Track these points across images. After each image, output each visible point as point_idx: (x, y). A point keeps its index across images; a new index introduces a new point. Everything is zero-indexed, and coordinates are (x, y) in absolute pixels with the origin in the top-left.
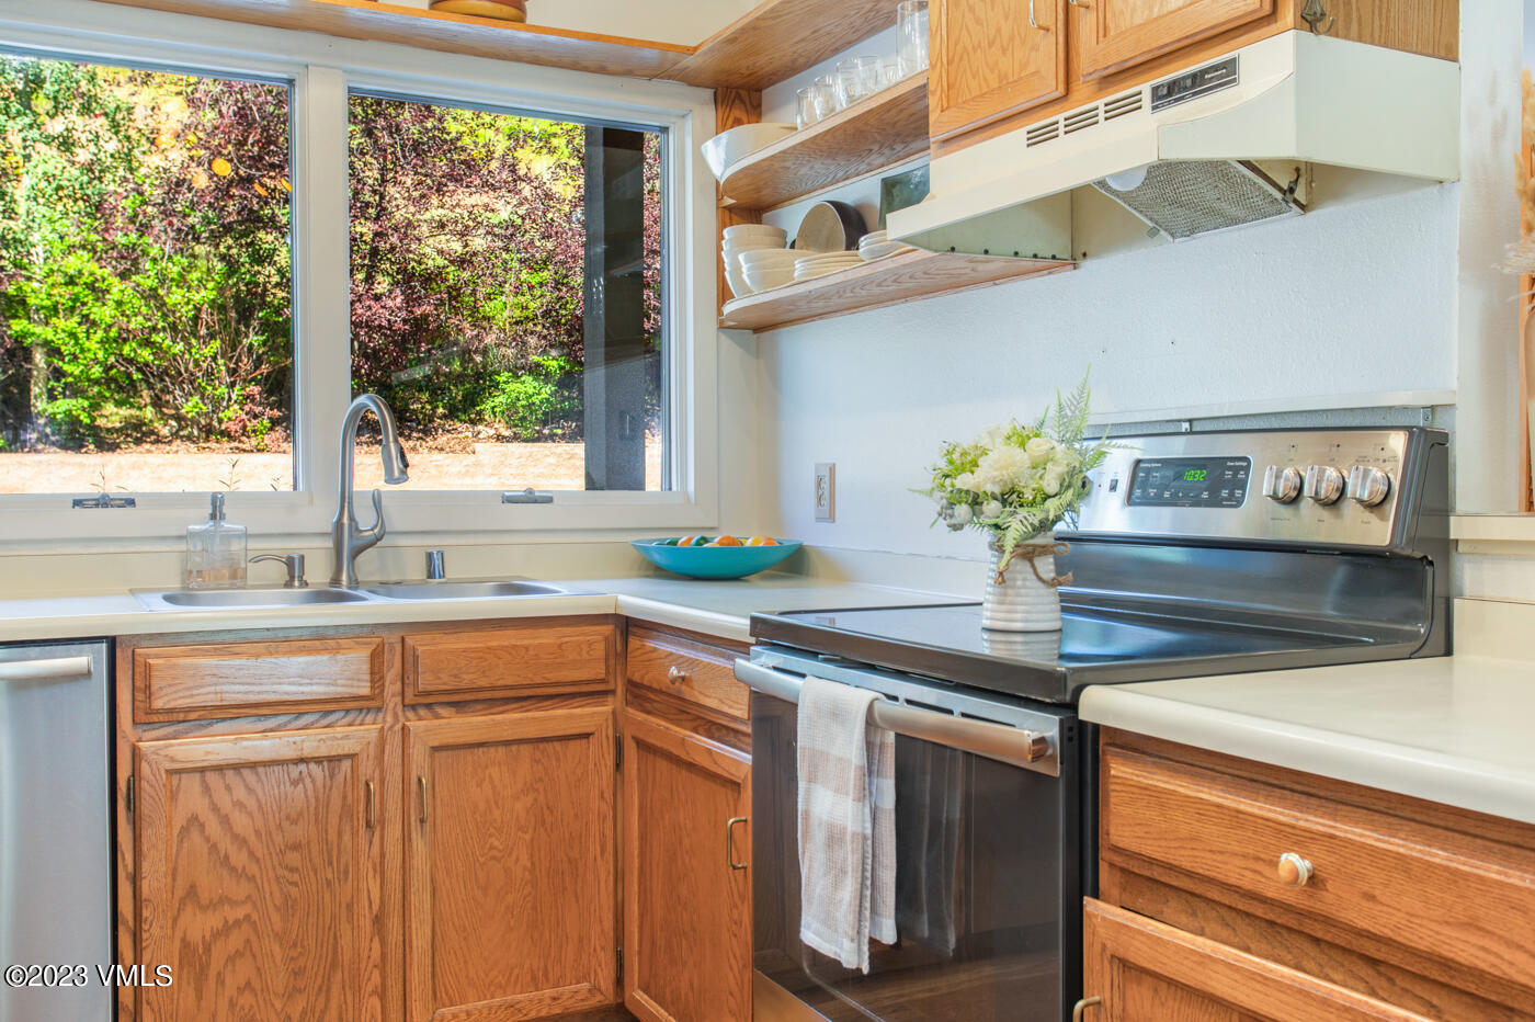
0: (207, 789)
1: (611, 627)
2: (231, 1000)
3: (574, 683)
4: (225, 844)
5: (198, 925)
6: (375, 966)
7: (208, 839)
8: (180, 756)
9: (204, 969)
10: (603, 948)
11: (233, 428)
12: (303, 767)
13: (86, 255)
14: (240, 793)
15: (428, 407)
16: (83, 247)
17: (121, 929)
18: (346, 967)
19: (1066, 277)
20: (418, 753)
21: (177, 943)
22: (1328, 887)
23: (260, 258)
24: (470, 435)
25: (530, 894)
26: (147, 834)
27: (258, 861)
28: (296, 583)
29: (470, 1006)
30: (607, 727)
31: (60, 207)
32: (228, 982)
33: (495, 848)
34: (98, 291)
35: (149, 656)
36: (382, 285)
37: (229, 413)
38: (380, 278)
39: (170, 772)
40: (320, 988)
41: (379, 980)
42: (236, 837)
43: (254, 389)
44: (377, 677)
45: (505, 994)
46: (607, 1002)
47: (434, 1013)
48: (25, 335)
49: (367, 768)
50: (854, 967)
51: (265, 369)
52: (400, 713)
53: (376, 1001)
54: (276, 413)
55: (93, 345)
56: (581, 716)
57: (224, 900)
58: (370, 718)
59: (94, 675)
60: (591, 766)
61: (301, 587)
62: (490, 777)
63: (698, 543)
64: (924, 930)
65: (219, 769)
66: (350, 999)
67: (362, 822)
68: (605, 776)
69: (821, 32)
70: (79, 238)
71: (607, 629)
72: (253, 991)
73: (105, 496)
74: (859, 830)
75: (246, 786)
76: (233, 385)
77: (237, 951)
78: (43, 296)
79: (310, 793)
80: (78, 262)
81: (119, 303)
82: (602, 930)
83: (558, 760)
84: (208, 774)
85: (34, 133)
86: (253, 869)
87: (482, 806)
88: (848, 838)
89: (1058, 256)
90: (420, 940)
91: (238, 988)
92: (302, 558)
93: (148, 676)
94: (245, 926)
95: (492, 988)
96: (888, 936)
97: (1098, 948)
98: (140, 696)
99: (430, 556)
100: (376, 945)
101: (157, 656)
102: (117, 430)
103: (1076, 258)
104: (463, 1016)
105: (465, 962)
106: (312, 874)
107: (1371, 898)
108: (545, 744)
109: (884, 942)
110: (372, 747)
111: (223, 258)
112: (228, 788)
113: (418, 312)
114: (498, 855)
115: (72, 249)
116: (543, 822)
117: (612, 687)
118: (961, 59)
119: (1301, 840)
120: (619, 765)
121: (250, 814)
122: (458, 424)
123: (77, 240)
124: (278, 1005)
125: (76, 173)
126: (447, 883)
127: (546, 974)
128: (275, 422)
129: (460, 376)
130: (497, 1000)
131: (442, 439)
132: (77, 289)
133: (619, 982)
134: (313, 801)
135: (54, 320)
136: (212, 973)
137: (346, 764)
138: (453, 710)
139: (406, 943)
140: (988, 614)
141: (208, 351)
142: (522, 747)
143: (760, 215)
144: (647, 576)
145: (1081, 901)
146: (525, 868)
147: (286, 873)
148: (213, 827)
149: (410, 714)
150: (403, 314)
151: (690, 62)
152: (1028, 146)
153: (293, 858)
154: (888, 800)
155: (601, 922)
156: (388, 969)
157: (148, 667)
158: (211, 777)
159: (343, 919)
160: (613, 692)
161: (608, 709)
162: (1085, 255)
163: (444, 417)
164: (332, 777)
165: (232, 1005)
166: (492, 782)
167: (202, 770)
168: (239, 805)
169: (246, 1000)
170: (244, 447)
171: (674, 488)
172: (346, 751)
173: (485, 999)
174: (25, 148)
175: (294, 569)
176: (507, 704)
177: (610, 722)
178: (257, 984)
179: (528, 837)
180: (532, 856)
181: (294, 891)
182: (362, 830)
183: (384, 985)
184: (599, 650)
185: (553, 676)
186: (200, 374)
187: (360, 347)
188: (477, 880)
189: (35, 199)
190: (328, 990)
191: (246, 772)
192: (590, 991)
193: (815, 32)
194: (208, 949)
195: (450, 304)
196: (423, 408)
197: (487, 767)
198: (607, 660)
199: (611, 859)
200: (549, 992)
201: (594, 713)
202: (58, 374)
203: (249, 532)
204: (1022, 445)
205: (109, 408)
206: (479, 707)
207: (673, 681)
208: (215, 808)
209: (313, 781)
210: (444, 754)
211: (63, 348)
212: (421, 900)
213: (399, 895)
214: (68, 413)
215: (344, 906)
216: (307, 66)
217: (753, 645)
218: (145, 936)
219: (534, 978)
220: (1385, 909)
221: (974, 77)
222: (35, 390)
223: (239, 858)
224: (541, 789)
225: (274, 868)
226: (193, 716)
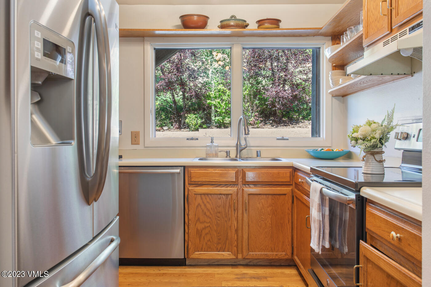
0: (202, 199)
1: (292, 169)
2: (206, 242)
3: (282, 182)
4: (205, 210)
5: (200, 226)
6: (235, 241)
7: (202, 209)
8: (196, 191)
9: (201, 235)
10: (288, 245)
11: (252, 123)
12: (221, 196)
13: (222, 85)
14: (208, 200)
15: (298, 117)
16: (222, 83)
17: (186, 225)
18: (229, 239)
19: (410, 79)
20: (246, 196)
21: (196, 229)
22: (402, 242)
23: (258, 83)
24: (308, 123)
25: (271, 230)
26: (190, 206)
27: (211, 214)
28: (228, 157)
29: (257, 253)
30: (290, 193)
31: (217, 75)
32: (205, 239)
33: (263, 218)
34: (224, 92)
35: (191, 170)
36: (287, 87)
37: (251, 119)
38: (286, 86)
39: (195, 194)
40: (224, 243)
41: (236, 243)
42: (207, 209)
43: (257, 114)
44: (237, 178)
45: (265, 252)
46: (289, 258)
47: (248, 253)
48: (210, 103)
49: (234, 197)
50: (318, 252)
51: (259, 109)
52: (242, 186)
53: (236, 248)
54: (262, 119)
55: (223, 105)
56: (284, 190)
57: (205, 222)
58: (236, 186)
59: (181, 174)
60: (286, 202)
61: (229, 158)
62: (262, 202)
63: (321, 150)
64: (337, 245)
65: (204, 194)
66: (230, 247)
67: (233, 209)
68: (289, 204)
69: (353, 19)
70: (221, 82)
71: (291, 170)
72: (210, 241)
73: (192, 138)
74: (318, 219)
75: (209, 198)
76: (252, 113)
77: (207, 233)
78: (213, 95)
79: (222, 202)
80: (221, 87)
81: (228, 95)
82: (288, 241)
83: (278, 199)
84: (202, 195)
85: (212, 60)
86: (210, 216)
87: (260, 208)
88: (316, 220)
89: (406, 73)
90: (245, 237)
91: (208, 241)
92: (229, 151)
93: (191, 174)
94: (209, 228)
95: (262, 250)
96: (327, 246)
97: (361, 253)
98: (189, 178)
99: (257, 152)
100: (236, 236)
101: (192, 170)
102: (228, 123)
103: (412, 74)
104: (255, 255)
105: (256, 243)
106: (222, 219)
107: (409, 245)
108: (275, 196)
109: (326, 247)
110: (235, 192)
111: (250, 83)
112: (206, 198)
113: (294, 94)
114: (264, 220)
115: (219, 84)
116: (274, 214)
117: (292, 183)
118: (370, 25)
119: (397, 229)
120: (293, 202)
121: (210, 204)
122: (305, 121)
123: (220, 82)
124: (215, 245)
125: (220, 67)
126: (252, 224)
127: (274, 249)
128: (261, 121)
129: (306, 109)
130: (263, 253)
131: (301, 124)
132: (220, 93)
133: (292, 254)
134: (223, 204)
135: (216, 100)
136: (202, 237)
137: (230, 196)
138: (254, 186)
139: (242, 237)
140: (363, 169)
141: (247, 105)
142: (269, 196)
143: (344, 67)
144: (308, 158)
145: (359, 241)
146: (270, 224)
147: (217, 218)
148: (203, 206)
149: (244, 186)
150: (291, 94)
151: (321, 31)
152: (384, 46)
153: (219, 215)
154: (327, 213)
155: (288, 239)
156: (238, 241)
157: (191, 172)
158: (203, 196)
159: (229, 229)
160: (292, 185)
161: (290, 189)
162: (414, 73)
163: (302, 119)
164: (227, 198)
165: (206, 244)
166: (262, 203)
167: (201, 194)
168: (208, 202)
169: (209, 243)
170: (255, 127)
171: (321, 137)
172: (230, 193)
173: (260, 252)
174: (211, 63)
175: (228, 153)
176: (266, 186)
177: (291, 192)
178: (211, 241)
179: (270, 217)
180: (271, 221)
181: (219, 222)
182: (233, 211)
183: (237, 245)
184: (288, 175)
185: (277, 180)
186: (245, 110)
187: (281, 103)
188: (258, 225)
189: (213, 74)
190: (226, 244)
191: (209, 196)
192: (285, 254)
193: (351, 20)
194: (202, 231)
195: (303, 91)
196: (296, 117)
197: (261, 199)
198: (290, 177)
199: (291, 224)
200: (275, 253)
201: (287, 189)
202: (217, 111)
203: (219, 146)
204: (370, 125)
205: (226, 119)
206: (259, 186)
207: (300, 182)
208: (203, 202)
209: (223, 199)
210: (251, 196)
211: (217, 106)
212: (246, 228)
213: (241, 226)
214: (218, 120)
215: (229, 227)
216: (233, 44)
217: (311, 174)
218: (190, 227)
219: (271, 249)
220: (412, 249)
221: (372, 30)
222: (212, 115)
223: (208, 214)
224: (274, 206)
225: (215, 216)
226: (199, 183)
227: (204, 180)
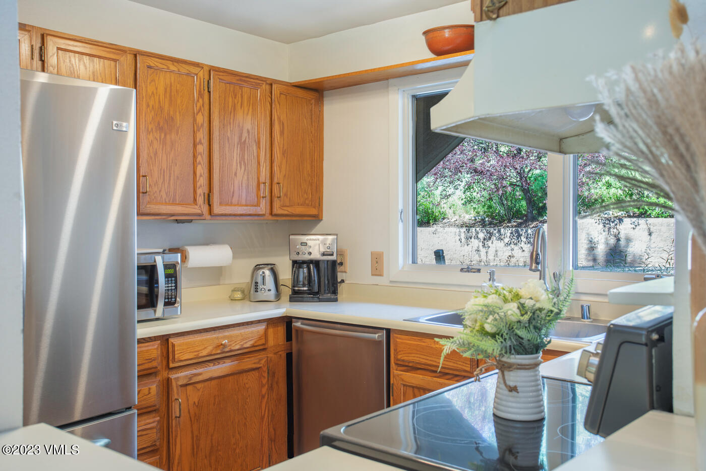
8: (405, 379)
35: (397, 338)
39: (404, 385)
59: (384, 342)
65: (418, 388)
93: (396, 345)
98: (395, 353)
99: (582, 307)
157: (398, 342)
226: (411, 365)
227: (417, 359)
